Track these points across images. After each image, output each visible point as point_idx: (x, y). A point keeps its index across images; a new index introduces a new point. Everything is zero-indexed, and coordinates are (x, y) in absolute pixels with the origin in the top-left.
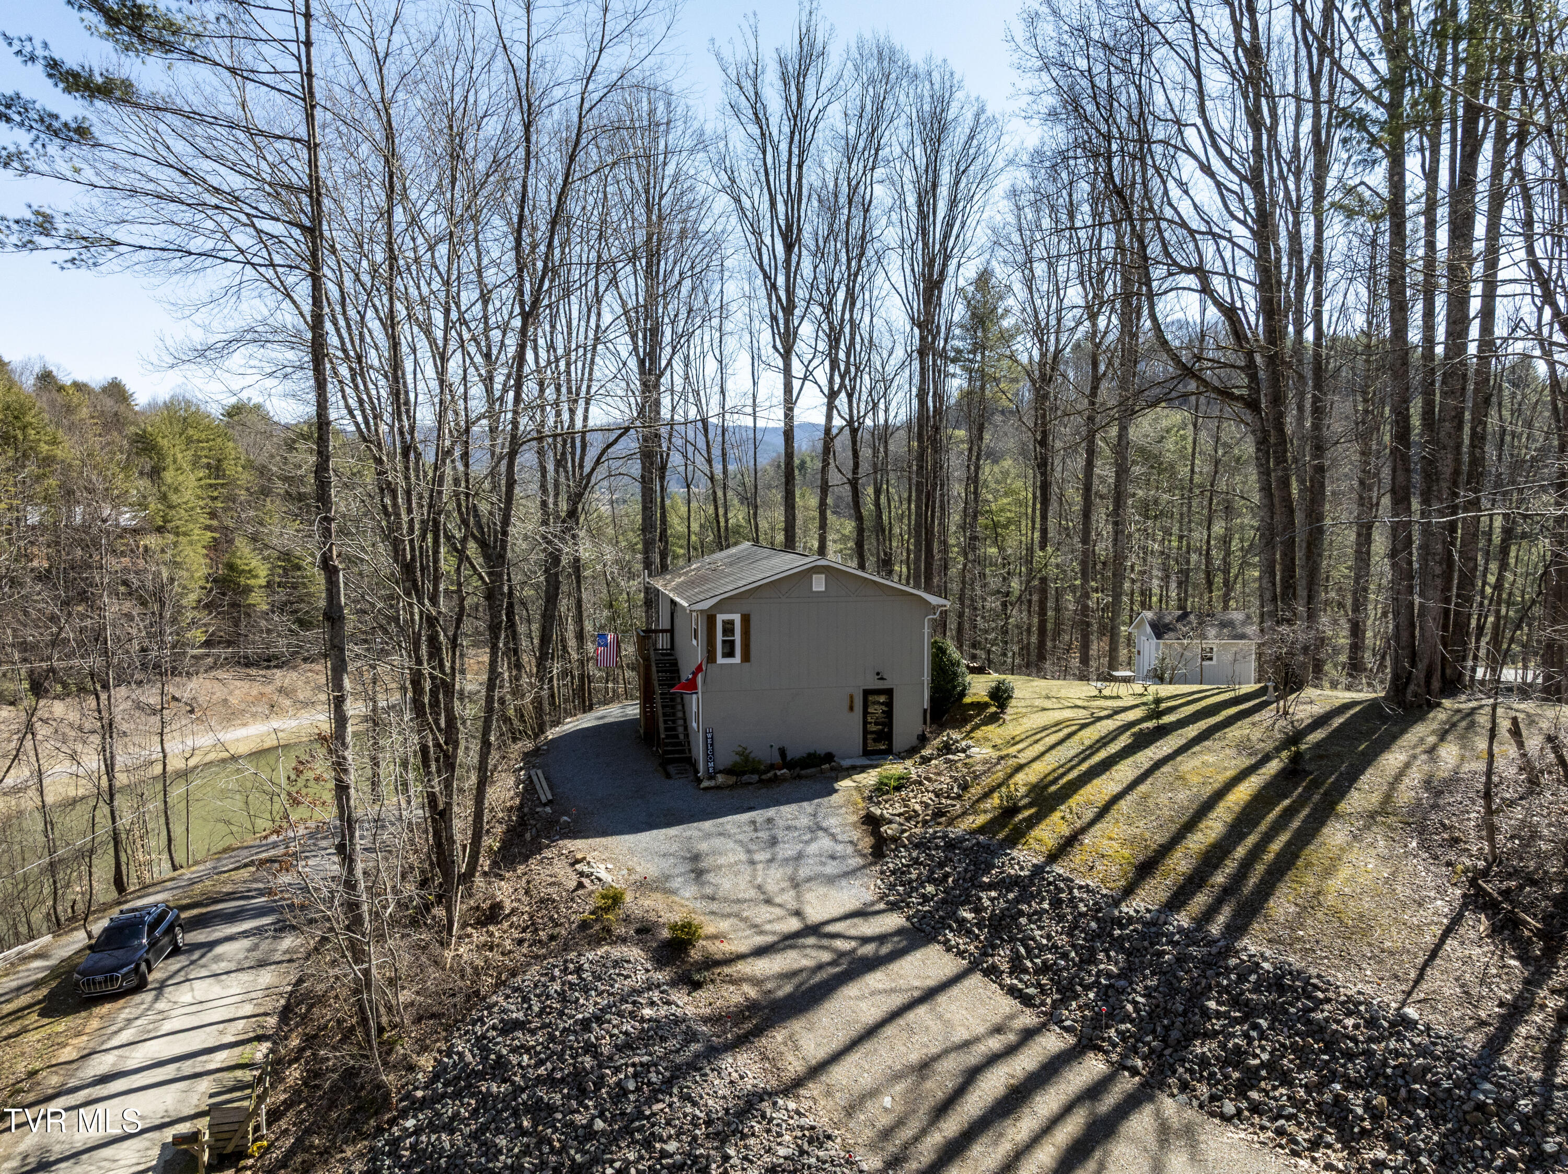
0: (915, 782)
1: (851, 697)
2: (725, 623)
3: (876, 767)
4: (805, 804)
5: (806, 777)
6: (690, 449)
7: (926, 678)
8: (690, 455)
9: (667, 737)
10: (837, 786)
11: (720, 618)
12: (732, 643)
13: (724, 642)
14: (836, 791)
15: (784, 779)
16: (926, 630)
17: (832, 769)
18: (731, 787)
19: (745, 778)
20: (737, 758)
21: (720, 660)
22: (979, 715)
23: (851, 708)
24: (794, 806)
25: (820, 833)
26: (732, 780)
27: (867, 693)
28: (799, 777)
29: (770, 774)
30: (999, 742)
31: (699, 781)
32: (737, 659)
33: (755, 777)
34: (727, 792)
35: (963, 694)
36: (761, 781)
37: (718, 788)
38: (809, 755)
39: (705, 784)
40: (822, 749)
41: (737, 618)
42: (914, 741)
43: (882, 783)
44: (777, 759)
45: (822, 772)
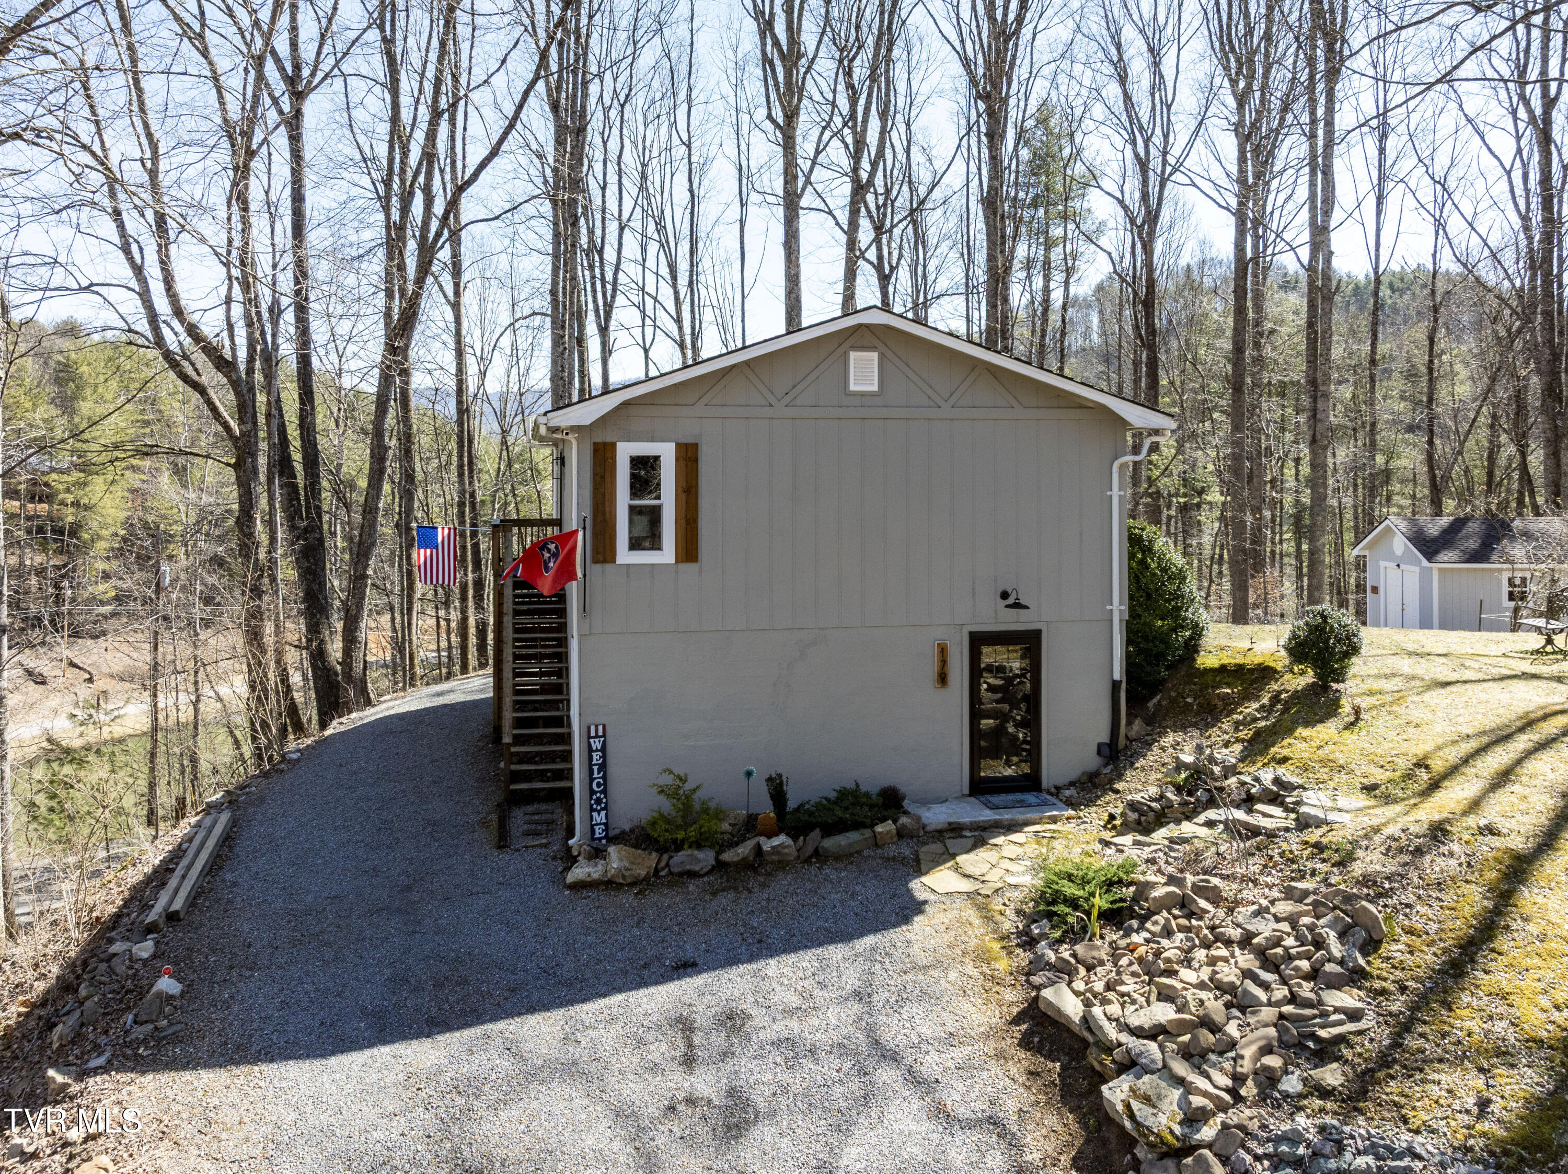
0: (1167, 903)
1: (943, 650)
2: (638, 463)
3: (1012, 827)
4: (836, 952)
5: (842, 857)
6: (649, 302)
7: (1118, 607)
8: (649, 311)
9: (519, 740)
10: (919, 887)
11: (625, 451)
12: (654, 515)
13: (634, 511)
14: (918, 907)
15: (782, 864)
16: (1116, 493)
17: (901, 834)
18: (642, 885)
19: (681, 859)
20: (666, 805)
21: (624, 556)
22: (1247, 696)
23: (943, 679)
24: (806, 960)
25: (887, 1075)
26: (646, 863)
27: (978, 641)
28: (819, 857)
29: (744, 850)
30: (1379, 776)
31: (570, 860)
32: (667, 554)
33: (706, 858)
34: (628, 899)
35: (1192, 647)
36: (720, 866)
37: (608, 884)
38: (843, 794)
39: (579, 872)
40: (872, 783)
41: (666, 452)
42: (1089, 760)
43: (1057, 898)
44: (766, 809)
45: (876, 842)
